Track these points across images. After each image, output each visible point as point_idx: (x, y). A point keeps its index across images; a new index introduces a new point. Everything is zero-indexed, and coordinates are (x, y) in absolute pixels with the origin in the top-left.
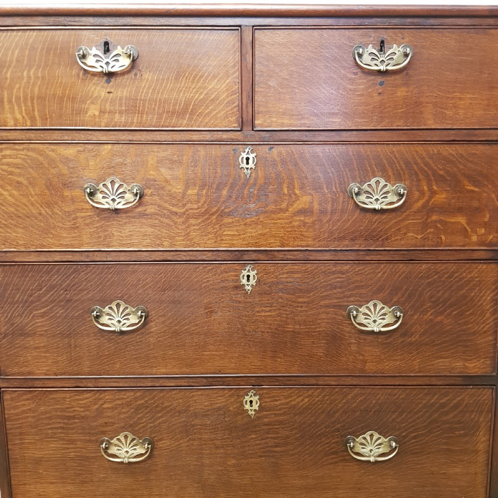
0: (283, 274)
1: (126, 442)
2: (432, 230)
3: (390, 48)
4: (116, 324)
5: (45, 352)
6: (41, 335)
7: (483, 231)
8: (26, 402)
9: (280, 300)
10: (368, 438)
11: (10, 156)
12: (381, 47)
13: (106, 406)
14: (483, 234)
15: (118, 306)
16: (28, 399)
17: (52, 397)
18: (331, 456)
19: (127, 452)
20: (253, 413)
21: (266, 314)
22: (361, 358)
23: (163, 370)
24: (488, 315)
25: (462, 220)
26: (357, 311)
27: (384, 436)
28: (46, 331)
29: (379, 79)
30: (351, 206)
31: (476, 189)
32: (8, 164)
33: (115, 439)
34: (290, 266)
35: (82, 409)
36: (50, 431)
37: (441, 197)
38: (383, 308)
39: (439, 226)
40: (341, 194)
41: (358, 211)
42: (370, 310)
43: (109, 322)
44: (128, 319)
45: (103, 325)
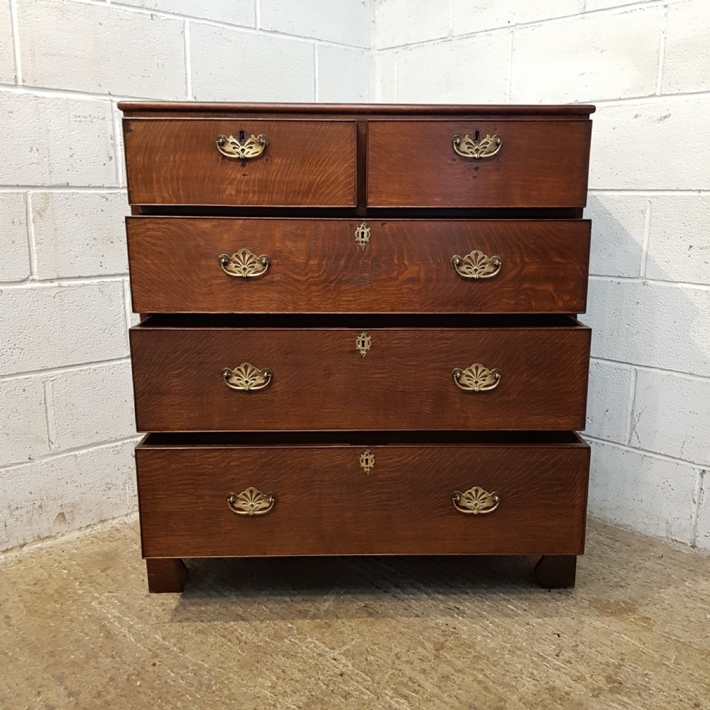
0: (395, 340)
1: (252, 496)
2: (524, 297)
3: (484, 138)
4: (245, 384)
5: (180, 409)
6: (177, 394)
7: (568, 297)
8: (158, 460)
9: (392, 364)
10: (474, 493)
11: (153, 229)
12: (477, 136)
13: (232, 464)
14: (568, 301)
15: (246, 368)
16: (159, 458)
17: (183, 455)
18: (440, 510)
19: (252, 506)
20: (368, 470)
21: (379, 376)
22: (464, 415)
23: (286, 426)
24: (578, 376)
25: (549, 288)
26: (461, 373)
27: (487, 491)
28: (180, 390)
29: (475, 164)
30: (453, 276)
31: (562, 261)
32: (151, 237)
33: (241, 494)
34: (401, 333)
35: (211, 467)
36: (180, 487)
37: (531, 268)
38: (484, 370)
39: (530, 293)
40: (445, 265)
41: (460, 280)
42: (472, 372)
43: (238, 382)
44: (254, 380)
45: (232, 384)
